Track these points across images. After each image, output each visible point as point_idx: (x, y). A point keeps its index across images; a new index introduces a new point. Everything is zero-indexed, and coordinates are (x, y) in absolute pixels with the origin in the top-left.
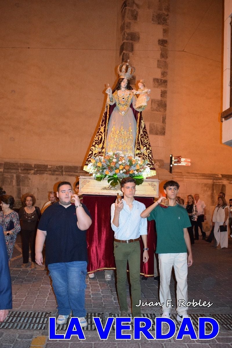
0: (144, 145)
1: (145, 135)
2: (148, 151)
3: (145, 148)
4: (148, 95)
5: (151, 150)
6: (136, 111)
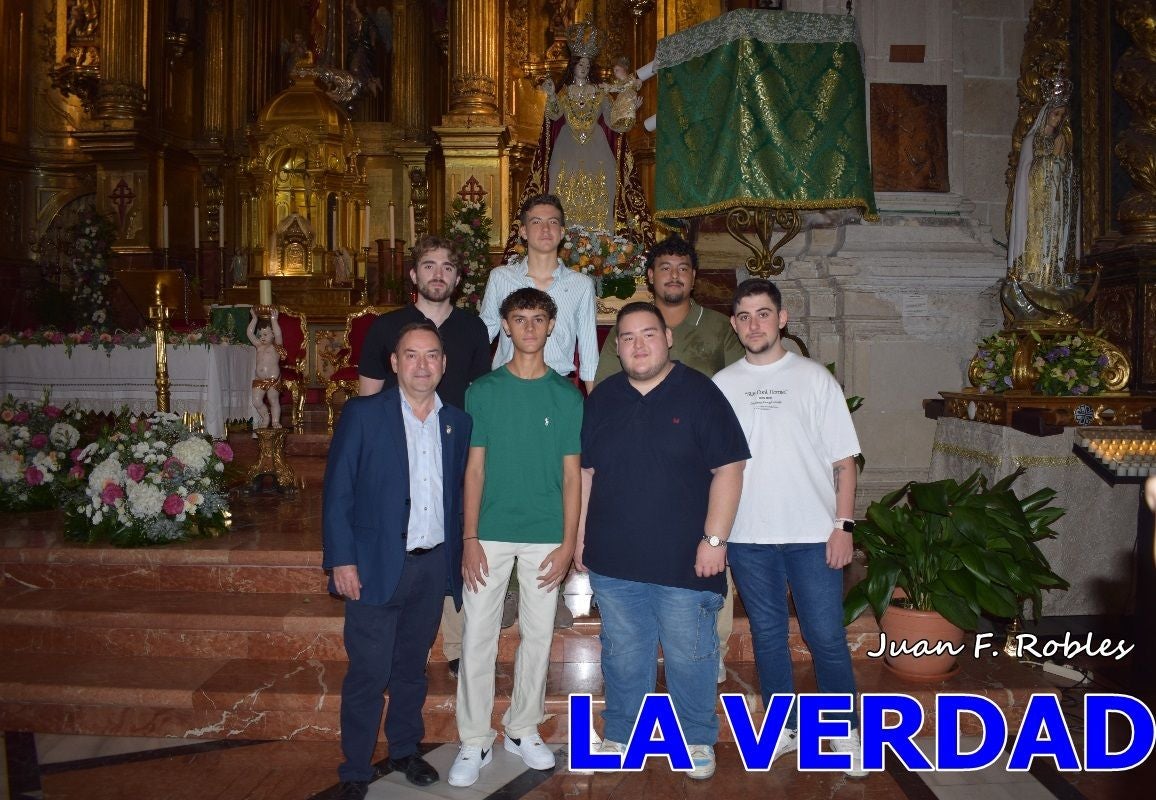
0: (634, 209)
1: (634, 187)
2: (644, 223)
3: (637, 217)
4: (639, 93)
5: (650, 223)
6: (613, 132)
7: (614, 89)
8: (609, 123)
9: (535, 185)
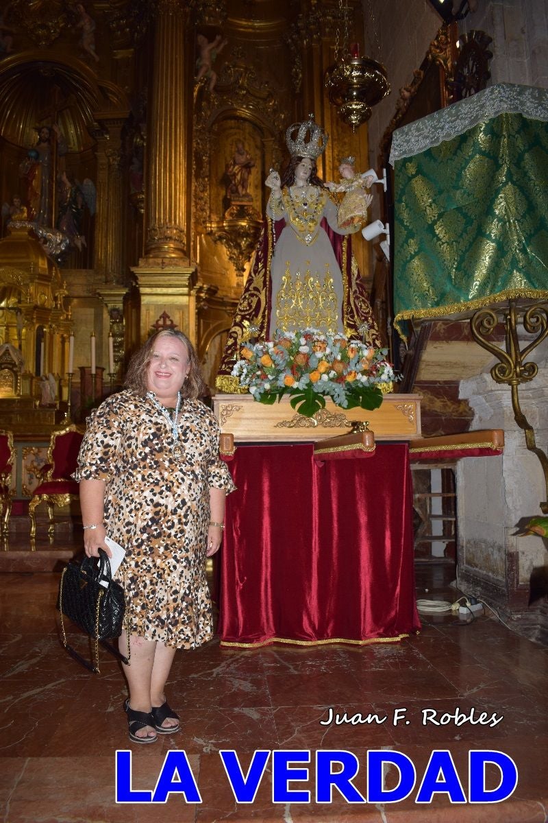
2: (372, 331)
6: (338, 235)
7: (341, 188)
8: (334, 226)
9: (256, 289)
